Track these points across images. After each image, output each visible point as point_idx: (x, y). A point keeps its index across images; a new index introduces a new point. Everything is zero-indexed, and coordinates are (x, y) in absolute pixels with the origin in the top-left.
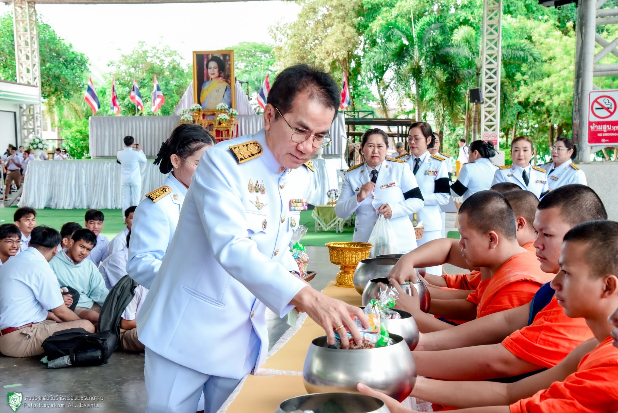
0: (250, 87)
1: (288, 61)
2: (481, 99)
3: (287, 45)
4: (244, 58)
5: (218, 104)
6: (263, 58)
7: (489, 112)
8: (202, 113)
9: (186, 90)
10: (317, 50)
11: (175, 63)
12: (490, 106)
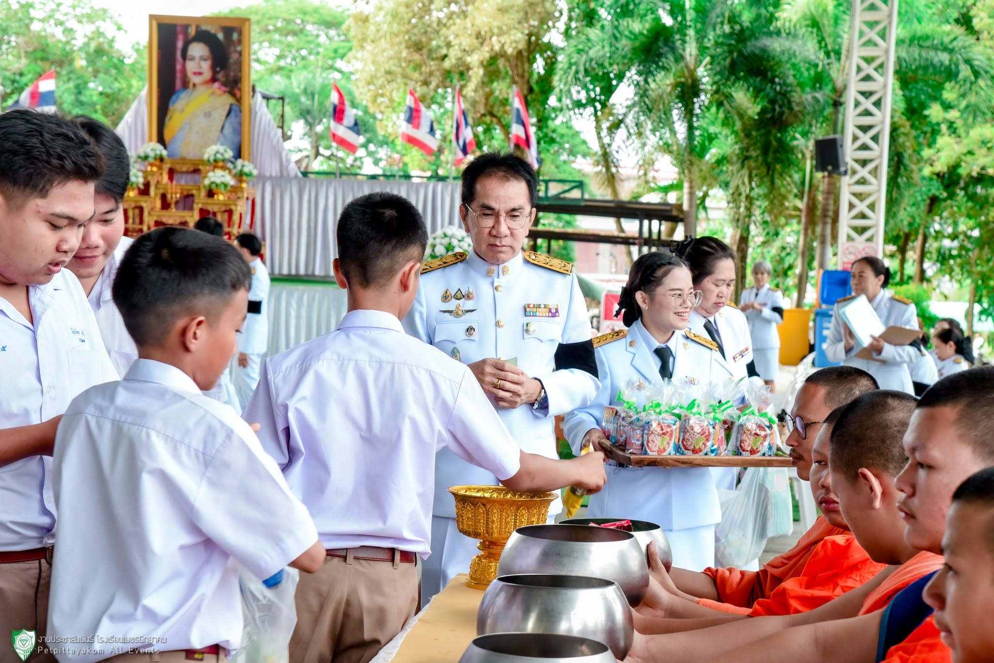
0: (287, 109)
1: (383, 51)
2: (841, 163)
3: (382, 13)
4: (277, 36)
5: (207, 145)
6: (323, 39)
7: (859, 196)
8: (166, 167)
9: (128, 108)
10: (453, 28)
11: (101, 40)
12: (863, 182)
